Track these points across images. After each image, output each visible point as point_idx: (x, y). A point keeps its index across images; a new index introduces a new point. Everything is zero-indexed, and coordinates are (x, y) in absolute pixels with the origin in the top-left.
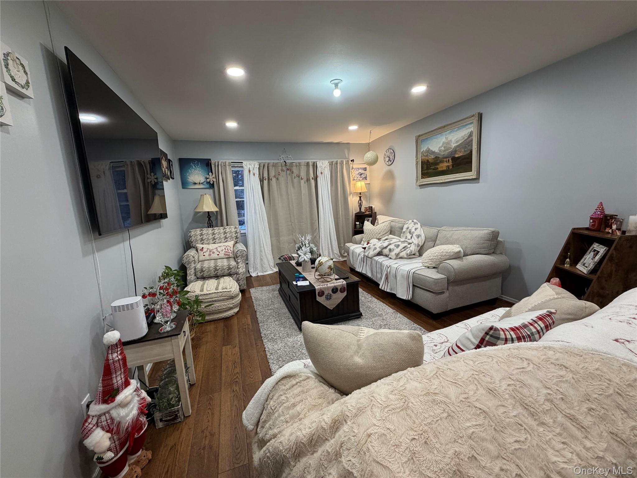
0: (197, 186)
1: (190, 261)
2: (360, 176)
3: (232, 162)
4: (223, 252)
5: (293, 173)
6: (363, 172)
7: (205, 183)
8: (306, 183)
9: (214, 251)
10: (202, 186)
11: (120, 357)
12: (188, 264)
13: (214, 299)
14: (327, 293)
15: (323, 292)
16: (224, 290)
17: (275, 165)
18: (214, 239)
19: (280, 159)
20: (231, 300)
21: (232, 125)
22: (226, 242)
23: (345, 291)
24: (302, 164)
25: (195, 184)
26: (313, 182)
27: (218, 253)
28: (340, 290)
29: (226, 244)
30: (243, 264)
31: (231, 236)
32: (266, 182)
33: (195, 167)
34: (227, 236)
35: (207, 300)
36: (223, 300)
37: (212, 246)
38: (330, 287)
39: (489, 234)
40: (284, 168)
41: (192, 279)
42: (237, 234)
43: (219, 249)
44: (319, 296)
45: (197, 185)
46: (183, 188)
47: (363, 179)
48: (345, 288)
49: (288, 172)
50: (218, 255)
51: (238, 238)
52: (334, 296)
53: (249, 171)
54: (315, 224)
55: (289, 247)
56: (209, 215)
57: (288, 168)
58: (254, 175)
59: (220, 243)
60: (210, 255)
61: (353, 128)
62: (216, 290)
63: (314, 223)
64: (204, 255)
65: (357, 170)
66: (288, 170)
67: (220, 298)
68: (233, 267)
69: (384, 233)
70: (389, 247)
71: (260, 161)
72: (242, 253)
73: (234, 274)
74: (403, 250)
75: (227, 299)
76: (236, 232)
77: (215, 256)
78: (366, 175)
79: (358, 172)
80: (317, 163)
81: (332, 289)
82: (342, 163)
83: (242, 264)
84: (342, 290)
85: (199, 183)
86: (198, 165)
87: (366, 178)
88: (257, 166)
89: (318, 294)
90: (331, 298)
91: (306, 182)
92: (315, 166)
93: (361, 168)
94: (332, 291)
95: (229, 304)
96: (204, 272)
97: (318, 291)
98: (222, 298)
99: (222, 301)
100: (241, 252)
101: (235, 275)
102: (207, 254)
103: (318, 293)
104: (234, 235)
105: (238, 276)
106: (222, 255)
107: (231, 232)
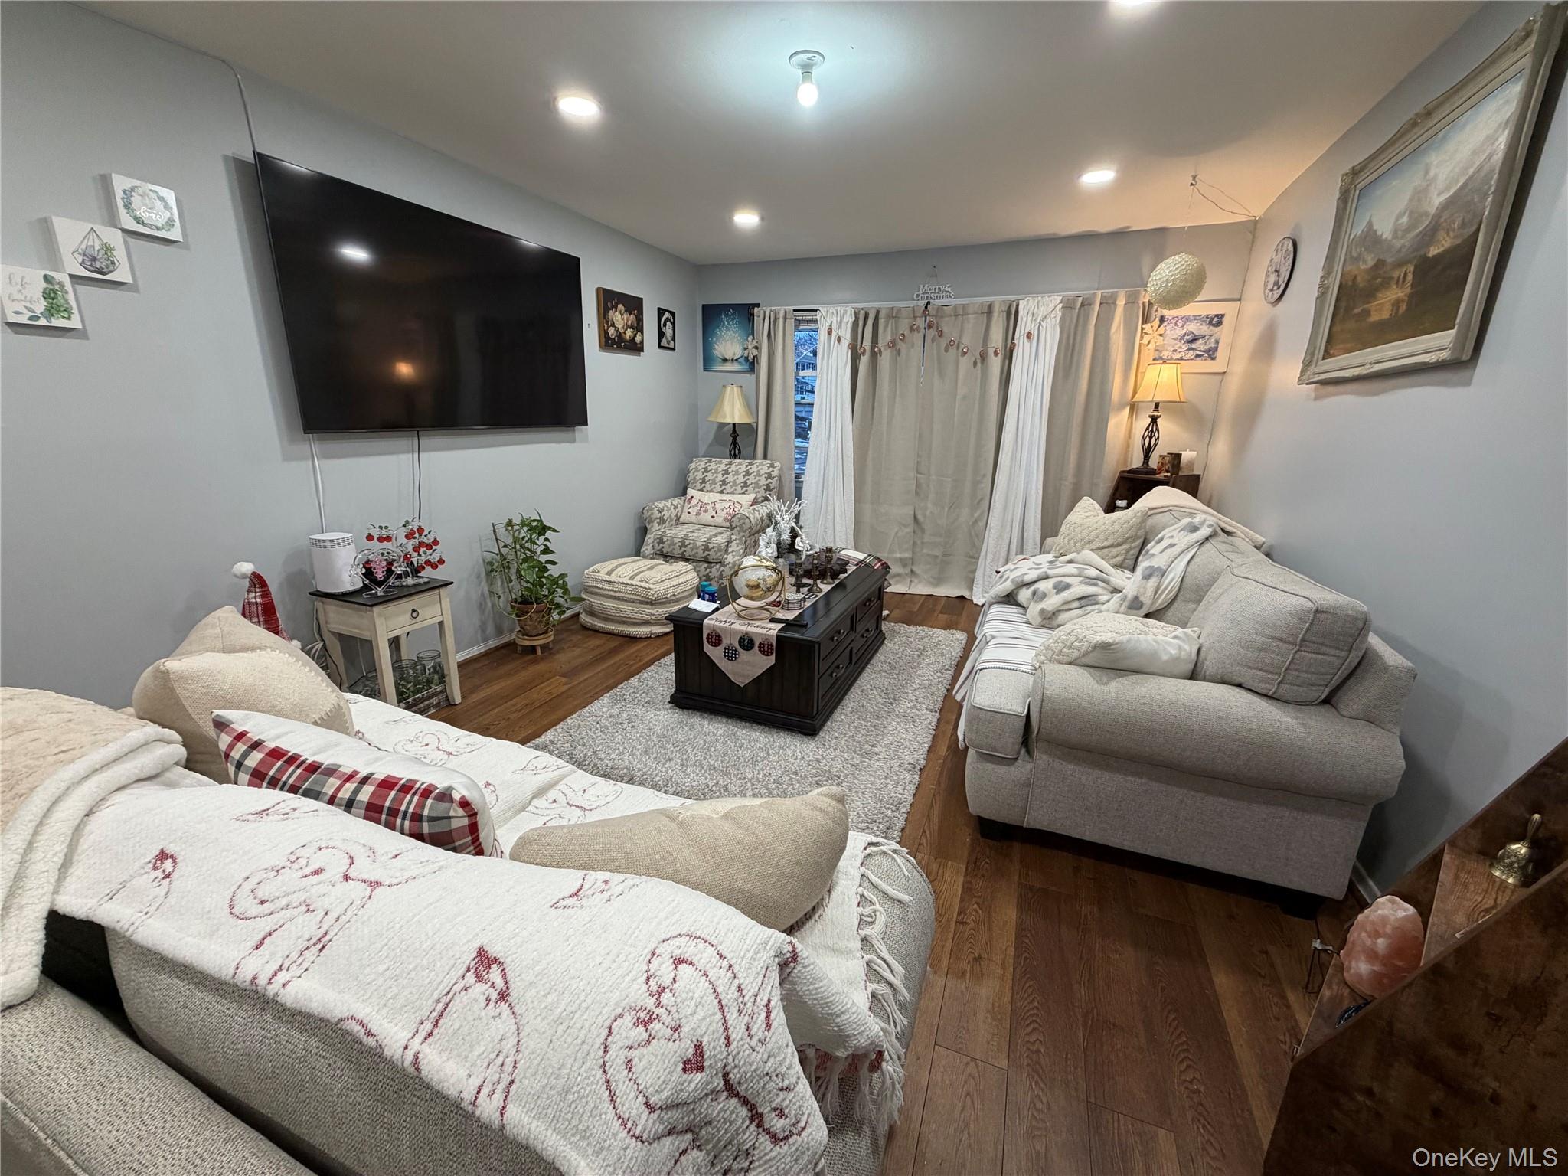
0: (728, 367)
1: (654, 517)
2: (1186, 346)
3: (795, 310)
4: (723, 514)
5: (941, 335)
6: (1205, 329)
7: (742, 360)
8: (979, 364)
9: (709, 507)
10: (736, 367)
11: (258, 600)
12: (649, 523)
13: (617, 594)
14: (729, 642)
15: (719, 636)
16: (643, 584)
17: (894, 315)
18: (724, 483)
19: (918, 296)
20: (650, 606)
21: (746, 219)
22: (744, 493)
23: (772, 654)
24: (971, 310)
25: (725, 360)
26: (995, 364)
27: (714, 514)
28: (760, 647)
29: (736, 497)
30: (740, 547)
31: (756, 483)
32: (864, 361)
33: (729, 322)
34: (749, 482)
35: (602, 591)
36: (633, 601)
37: (708, 498)
38: (736, 632)
39: (1299, 615)
40: (921, 323)
41: (647, 553)
42: (769, 481)
43: (718, 506)
44: (708, 642)
45: (727, 364)
46: (705, 369)
47: (1198, 356)
48: (771, 645)
49: (932, 332)
50: (713, 517)
51: (770, 490)
52: (744, 655)
53: (830, 332)
54: (983, 485)
55: (900, 534)
56: (734, 431)
57: (931, 319)
58: (839, 341)
59: (733, 493)
60: (698, 514)
61: (1098, 177)
62: (630, 579)
63: (980, 482)
64: (689, 513)
65: (1180, 323)
66: (930, 326)
67: (627, 596)
68: (714, 547)
69: (1106, 544)
70: (1036, 586)
71: (860, 305)
72: (742, 521)
73: (717, 563)
74: (1076, 604)
75: (641, 602)
76: (769, 476)
77: (706, 518)
78: (1217, 342)
79: (1180, 332)
80: (1018, 306)
81: (741, 638)
82: (1108, 303)
83: (738, 545)
84: (764, 648)
85: (732, 360)
86: (733, 319)
87: (1211, 354)
88: (850, 318)
89: (708, 638)
90: (736, 658)
91: (979, 361)
92: (1012, 315)
93: (1197, 318)
94: (740, 642)
95: (645, 612)
96: (663, 543)
97: (708, 632)
98: (631, 596)
99: (629, 602)
100: (740, 519)
101: (718, 566)
102: (694, 511)
103: (708, 635)
104: (763, 482)
105: (722, 568)
106: (719, 520)
107: (759, 474)
